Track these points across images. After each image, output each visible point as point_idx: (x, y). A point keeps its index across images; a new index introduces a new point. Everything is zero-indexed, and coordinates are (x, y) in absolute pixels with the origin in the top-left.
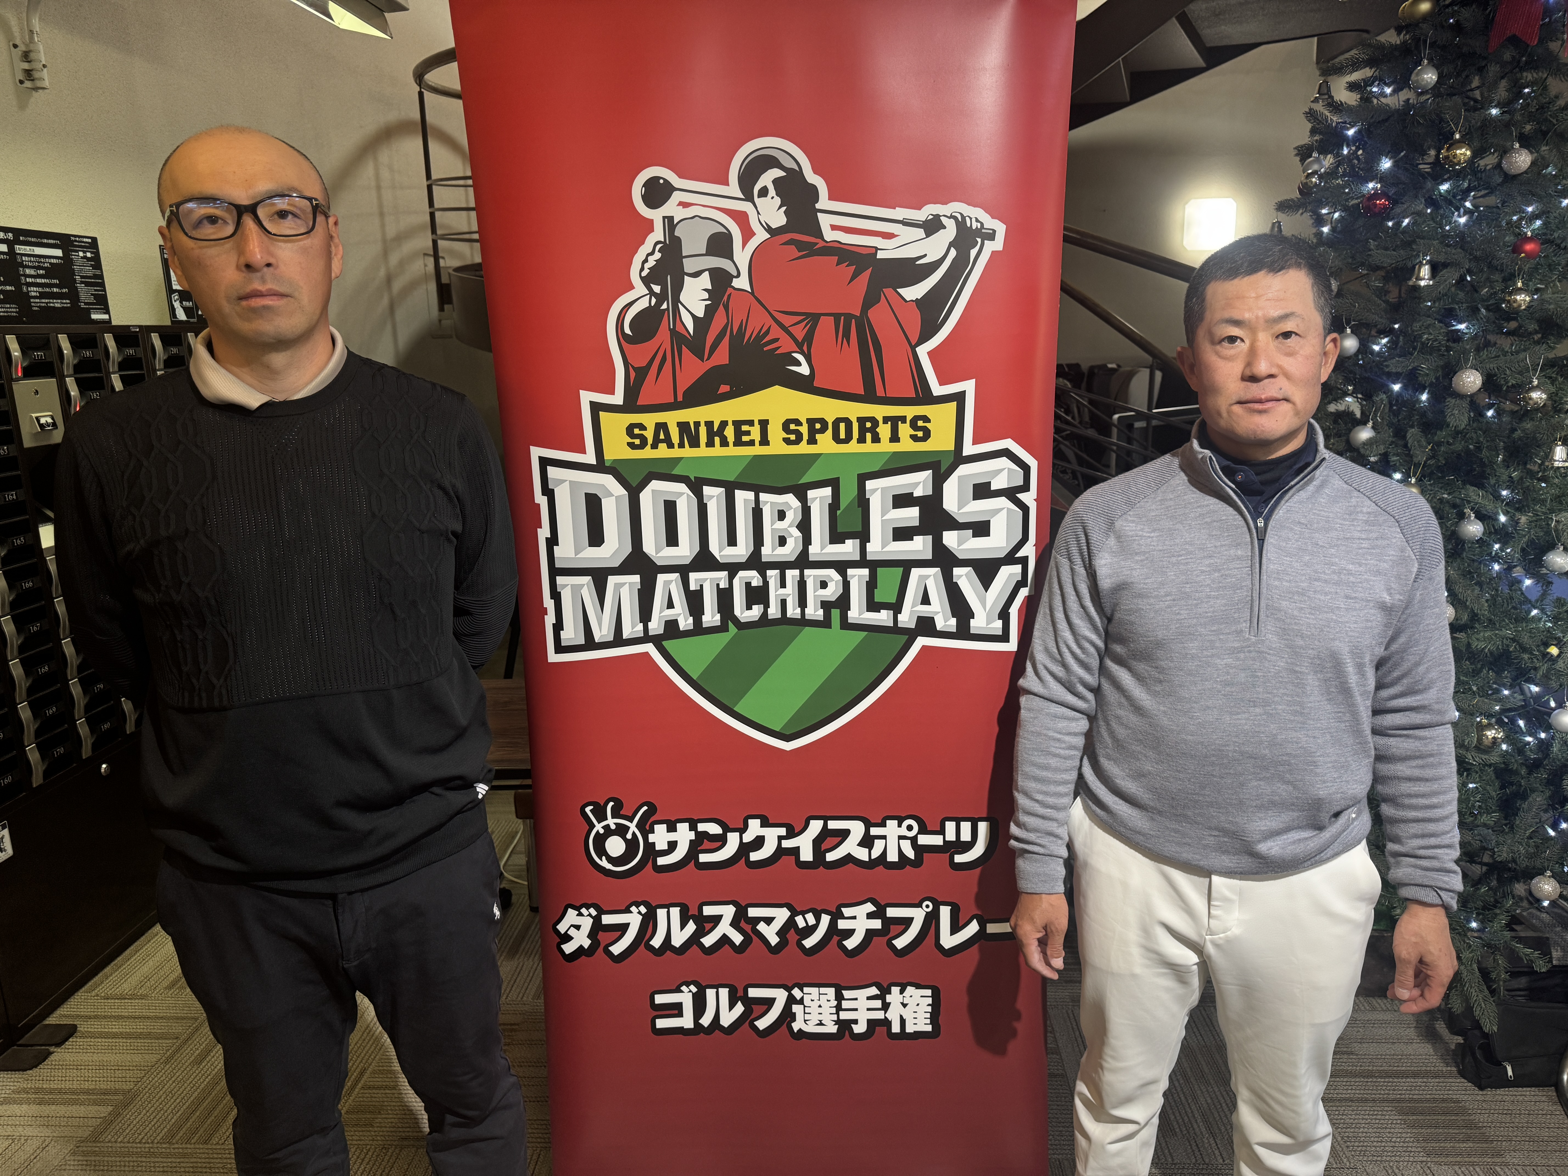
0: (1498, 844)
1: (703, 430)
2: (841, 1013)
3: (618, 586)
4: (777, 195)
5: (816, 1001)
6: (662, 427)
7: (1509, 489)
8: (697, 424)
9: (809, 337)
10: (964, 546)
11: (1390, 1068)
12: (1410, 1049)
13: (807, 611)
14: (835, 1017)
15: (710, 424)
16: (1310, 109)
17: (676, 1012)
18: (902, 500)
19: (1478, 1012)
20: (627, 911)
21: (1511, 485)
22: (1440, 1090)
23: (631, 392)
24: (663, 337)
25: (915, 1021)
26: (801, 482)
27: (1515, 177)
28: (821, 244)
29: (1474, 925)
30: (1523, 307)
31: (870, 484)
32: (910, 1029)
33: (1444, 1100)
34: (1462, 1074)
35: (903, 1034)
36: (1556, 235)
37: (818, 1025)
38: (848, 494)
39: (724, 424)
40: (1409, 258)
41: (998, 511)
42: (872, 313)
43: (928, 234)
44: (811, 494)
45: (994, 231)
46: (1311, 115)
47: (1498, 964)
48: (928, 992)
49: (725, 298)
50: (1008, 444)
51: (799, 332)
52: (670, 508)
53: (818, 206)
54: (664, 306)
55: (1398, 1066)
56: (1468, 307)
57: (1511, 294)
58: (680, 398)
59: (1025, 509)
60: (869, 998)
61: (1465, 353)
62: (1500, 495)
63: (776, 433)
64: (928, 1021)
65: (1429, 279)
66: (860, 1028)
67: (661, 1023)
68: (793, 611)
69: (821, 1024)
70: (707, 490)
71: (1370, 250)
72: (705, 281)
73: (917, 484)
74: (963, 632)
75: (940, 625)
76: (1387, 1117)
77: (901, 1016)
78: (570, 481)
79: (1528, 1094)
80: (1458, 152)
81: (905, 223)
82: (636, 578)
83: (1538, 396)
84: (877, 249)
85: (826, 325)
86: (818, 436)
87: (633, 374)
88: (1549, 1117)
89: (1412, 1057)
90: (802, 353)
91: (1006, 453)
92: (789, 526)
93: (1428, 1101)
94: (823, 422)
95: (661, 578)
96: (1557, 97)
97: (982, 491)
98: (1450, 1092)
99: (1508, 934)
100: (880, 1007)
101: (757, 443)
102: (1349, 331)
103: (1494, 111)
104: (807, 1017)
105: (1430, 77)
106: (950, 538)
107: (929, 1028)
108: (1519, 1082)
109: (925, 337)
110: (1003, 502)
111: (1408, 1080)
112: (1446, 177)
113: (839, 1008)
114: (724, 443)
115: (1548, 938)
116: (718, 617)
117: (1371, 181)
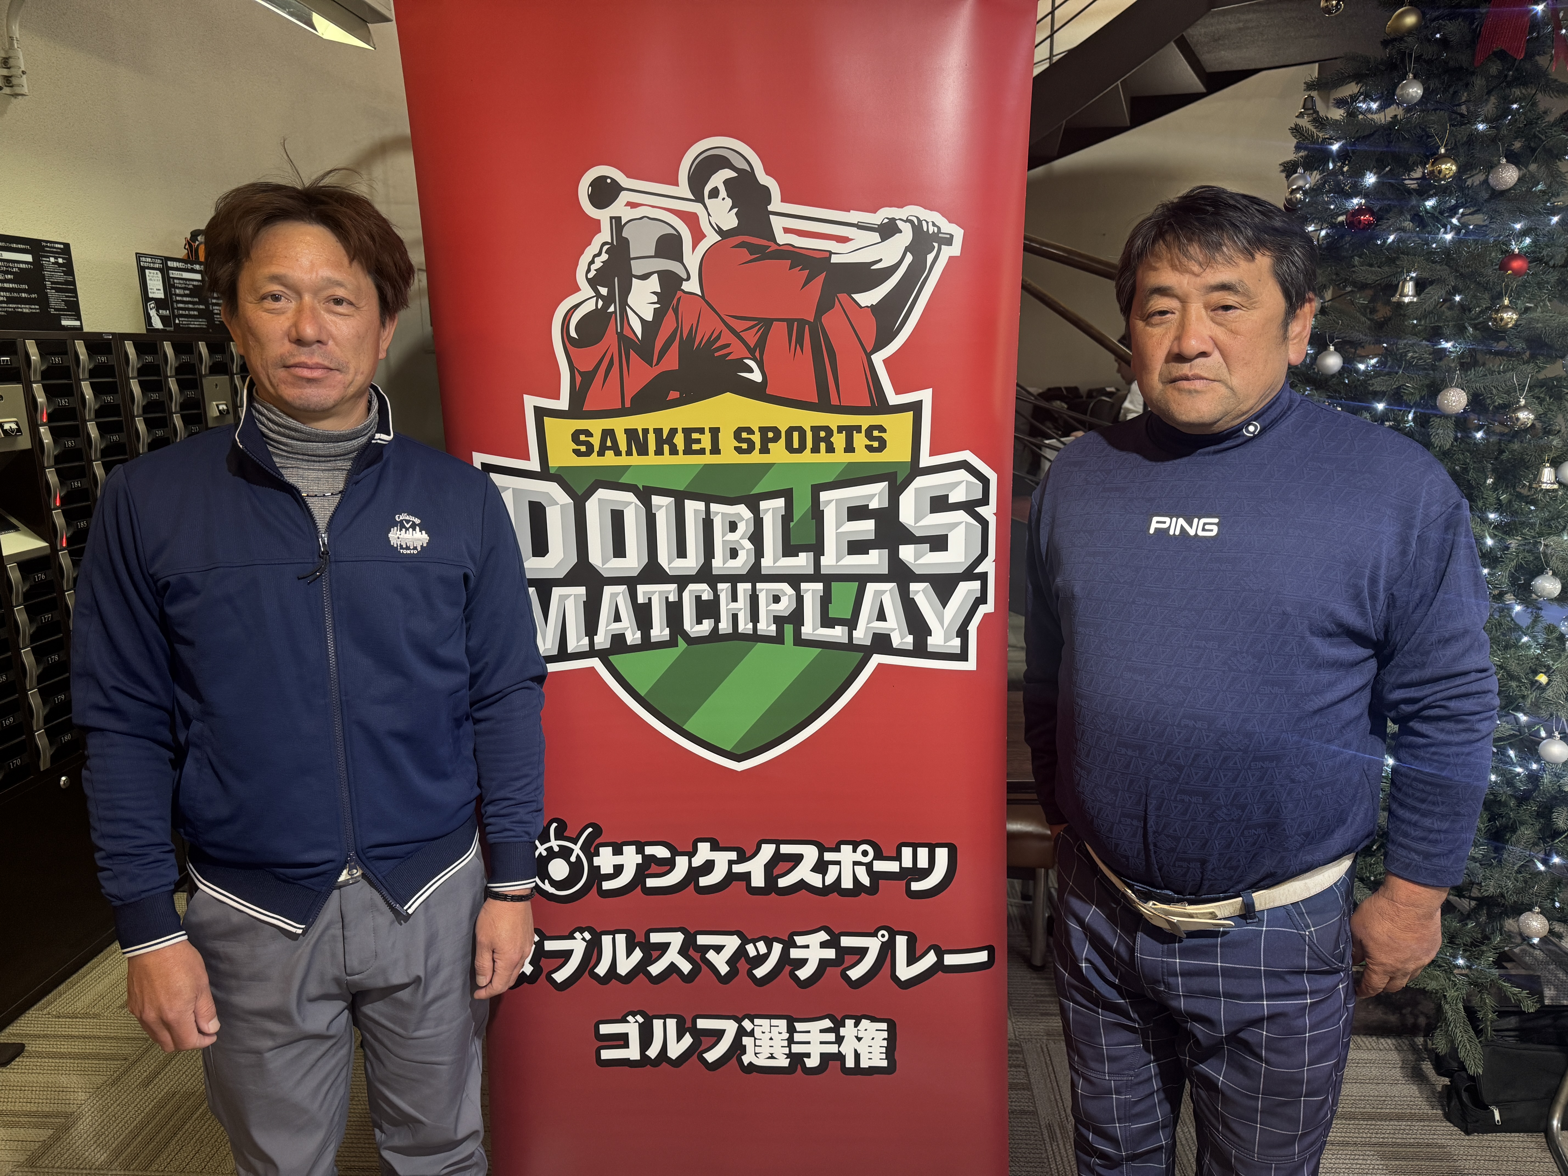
0: (1485, 878)
1: (652, 438)
2: (793, 1046)
3: (563, 598)
4: (728, 196)
5: (767, 1033)
6: (608, 433)
7: (1497, 511)
8: (646, 431)
9: (762, 343)
10: (921, 561)
11: (1374, 1110)
12: (1395, 1091)
13: (759, 626)
14: (787, 1051)
15: (658, 432)
16: (1296, 125)
17: (622, 1043)
18: (857, 513)
19: (1462, 1054)
20: (571, 937)
21: (1499, 508)
22: (1425, 1134)
23: (577, 397)
24: (610, 340)
25: (870, 1056)
26: (752, 493)
27: (1503, 193)
28: (774, 247)
29: (1461, 962)
30: (1510, 325)
31: (824, 496)
32: (864, 1064)
33: (1428, 1145)
34: (1448, 1117)
35: (858, 1069)
36: (1545, 253)
37: (769, 1058)
38: (802, 507)
39: (673, 432)
40: (1394, 275)
41: (956, 525)
42: (825, 319)
43: (884, 239)
44: (764, 505)
45: (952, 236)
46: (1296, 130)
47: (1485, 1003)
48: (884, 1026)
49: (675, 302)
50: (967, 455)
51: (752, 338)
52: (617, 518)
53: (770, 208)
54: (612, 309)
55: (1382, 1108)
56: (1455, 326)
57: (1497, 311)
58: (628, 404)
59: (984, 523)
60: (822, 1031)
61: (1450, 370)
62: (1488, 518)
63: (727, 441)
64: (884, 1056)
65: (1414, 296)
66: (812, 1062)
67: (606, 1054)
68: (745, 626)
69: (772, 1057)
70: (656, 500)
71: (1354, 267)
72: (654, 284)
73: (872, 496)
74: (920, 650)
75: (896, 642)
76: (1369, 1162)
77: (856, 1051)
78: (513, 489)
79: (1517, 1140)
80: (1443, 167)
81: (860, 226)
82: (582, 590)
83: (1525, 416)
84: (831, 253)
85: (779, 331)
86: (770, 445)
87: (578, 379)
88: (1537, 1164)
89: (1396, 1099)
90: (754, 360)
91: (964, 465)
92: (741, 537)
93: (1411, 1145)
94: (775, 430)
95: (608, 590)
96: (1545, 113)
97: (940, 504)
98: (1435, 1137)
99: (1495, 972)
100: (834, 1040)
101: (708, 451)
102: (1332, 348)
103: (1481, 127)
104: (758, 1050)
105: (1415, 91)
106: (906, 553)
107: (884, 1063)
108: (1507, 1127)
109: (880, 345)
110: (961, 516)
111: (1392, 1123)
112: (1431, 192)
113: (791, 1041)
114: (674, 451)
115: (1539, 977)
116: (667, 631)
117: (1356, 197)
